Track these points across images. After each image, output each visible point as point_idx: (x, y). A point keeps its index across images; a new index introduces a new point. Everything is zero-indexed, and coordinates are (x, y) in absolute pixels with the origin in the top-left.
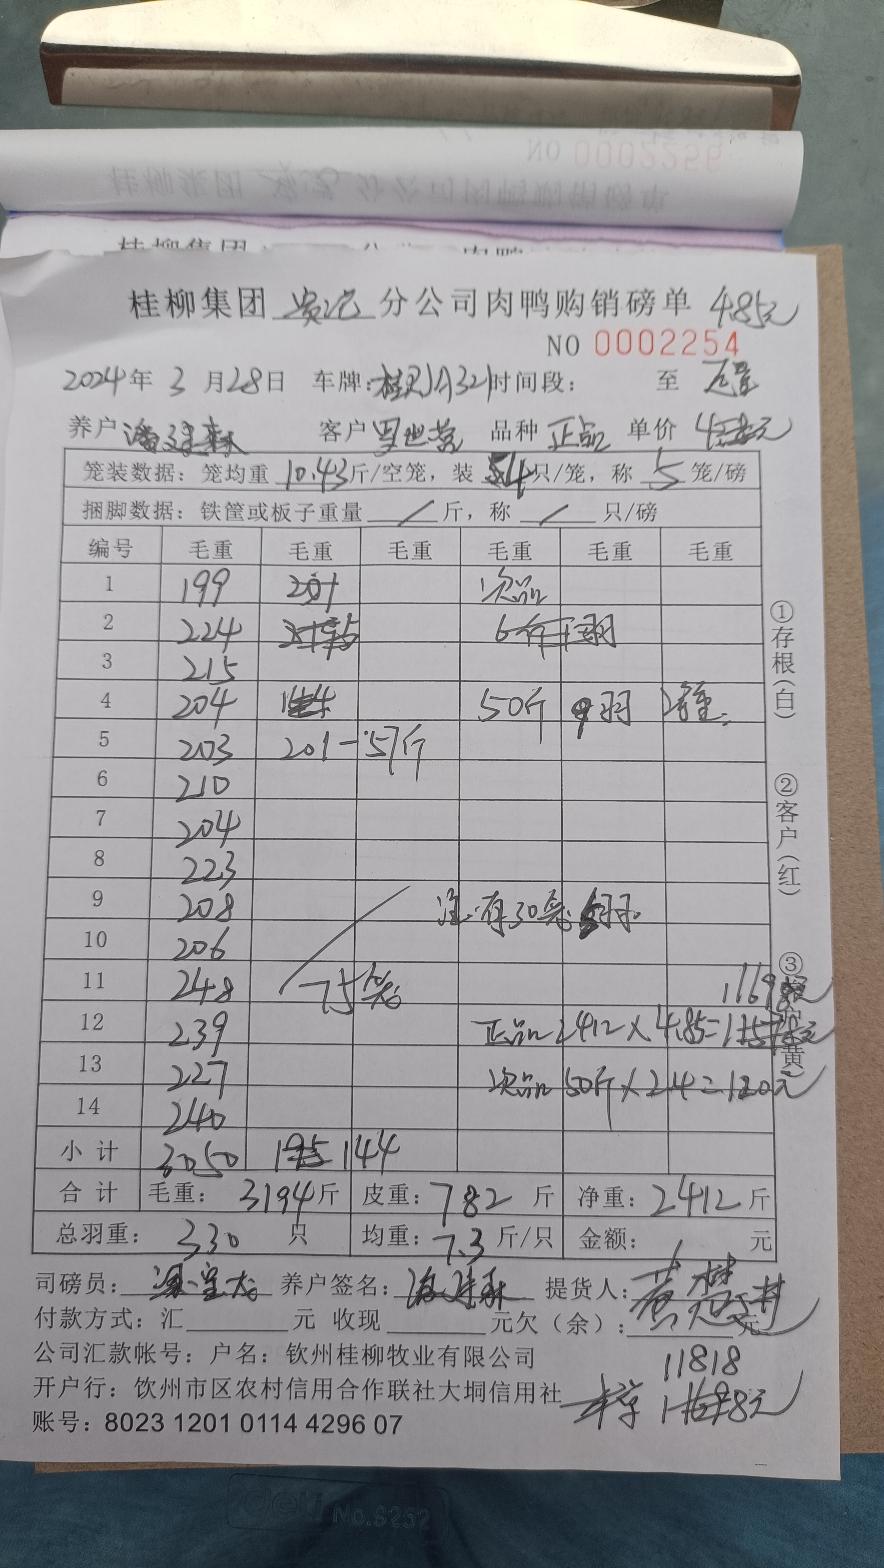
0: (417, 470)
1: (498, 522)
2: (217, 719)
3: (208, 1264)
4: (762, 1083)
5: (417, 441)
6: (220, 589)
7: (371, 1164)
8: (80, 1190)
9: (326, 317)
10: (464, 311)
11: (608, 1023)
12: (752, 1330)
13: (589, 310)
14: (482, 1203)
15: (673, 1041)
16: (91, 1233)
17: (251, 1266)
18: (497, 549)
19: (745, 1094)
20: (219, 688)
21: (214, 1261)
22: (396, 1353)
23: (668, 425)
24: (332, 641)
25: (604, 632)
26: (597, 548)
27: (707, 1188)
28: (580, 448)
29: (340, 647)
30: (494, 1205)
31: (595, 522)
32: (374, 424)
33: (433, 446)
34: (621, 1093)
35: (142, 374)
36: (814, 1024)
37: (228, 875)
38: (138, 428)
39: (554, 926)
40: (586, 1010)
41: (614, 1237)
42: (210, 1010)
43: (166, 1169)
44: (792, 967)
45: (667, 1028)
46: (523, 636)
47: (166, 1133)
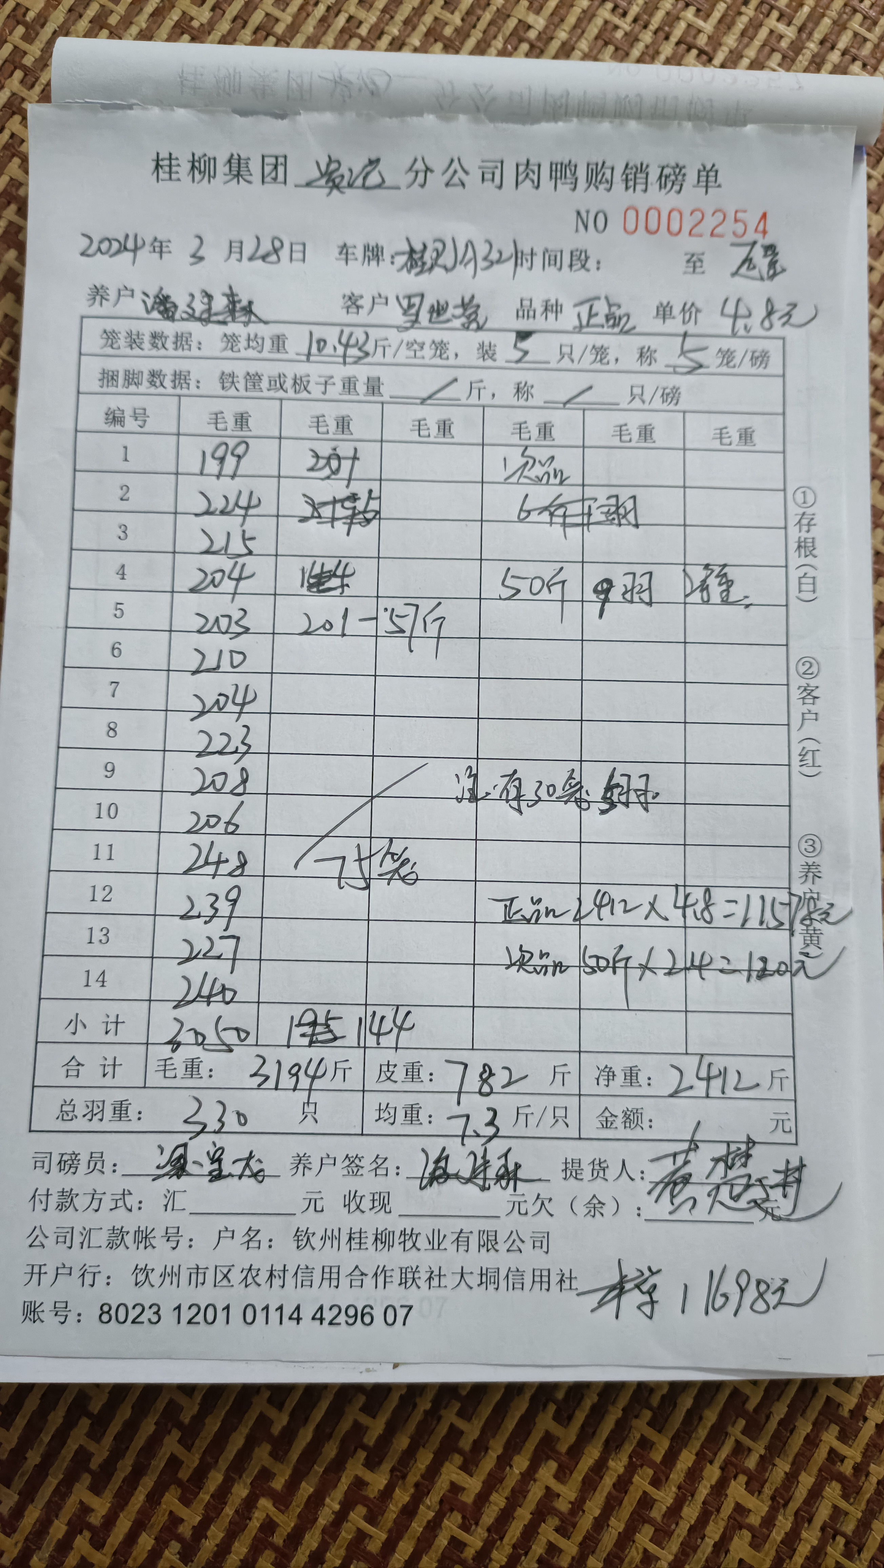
0: (440, 347)
1: (521, 402)
2: (235, 594)
3: (214, 1144)
4: (780, 964)
5: (442, 318)
6: (238, 462)
7: (384, 1041)
8: (83, 1065)
9: (350, 185)
10: (490, 183)
11: (626, 902)
12: (772, 1215)
13: (619, 185)
14: (498, 1080)
15: (691, 921)
16: (92, 1111)
17: (259, 1145)
18: (520, 429)
19: (763, 974)
20: (236, 563)
21: (220, 1140)
22: (407, 1237)
23: (693, 310)
24: (354, 515)
25: (626, 514)
26: (621, 430)
27: (725, 1069)
28: (605, 330)
29: (360, 523)
30: (509, 1084)
31: (618, 404)
32: (397, 298)
33: (457, 323)
34: (639, 972)
35: (162, 242)
36: (832, 905)
37: (242, 749)
38: (157, 296)
39: (572, 806)
40: (604, 889)
41: (632, 1117)
42: (222, 885)
43: (175, 1044)
44: (811, 849)
45: (685, 907)
46: (545, 516)
47: (175, 1007)
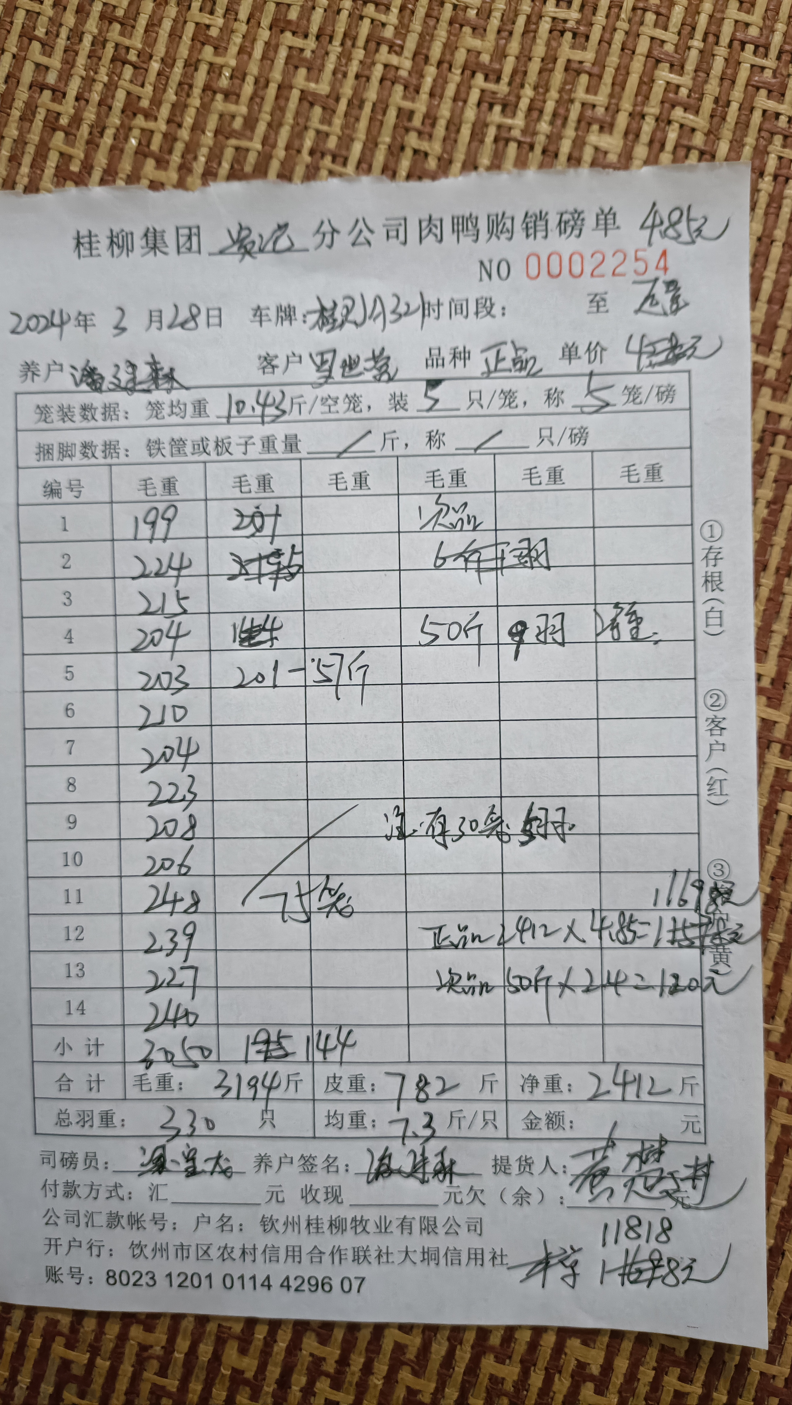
0: (353, 401)
1: (434, 450)
2: (173, 651)
3: (188, 1145)
4: (691, 980)
5: (354, 372)
6: (168, 525)
7: (330, 1056)
8: (72, 1081)
9: (261, 250)
10: (395, 240)
11: (546, 927)
12: (683, 1204)
13: (519, 233)
14: (432, 1090)
15: (607, 942)
16: (84, 1118)
17: (226, 1147)
18: (434, 476)
19: (675, 990)
20: (173, 622)
21: (193, 1142)
22: (358, 1223)
23: (599, 349)
24: (278, 572)
25: (538, 556)
26: (531, 473)
27: (640, 1076)
28: (513, 374)
29: (285, 578)
30: (443, 1091)
31: (528, 447)
32: (311, 356)
33: (369, 376)
34: (559, 990)
35: (85, 316)
36: (741, 926)
37: (189, 797)
38: (84, 369)
39: (494, 839)
40: (525, 915)
41: (554, 1120)
42: (179, 921)
43: (148, 1062)
44: (720, 873)
45: (601, 930)
46: (461, 560)
47: (146, 1030)
